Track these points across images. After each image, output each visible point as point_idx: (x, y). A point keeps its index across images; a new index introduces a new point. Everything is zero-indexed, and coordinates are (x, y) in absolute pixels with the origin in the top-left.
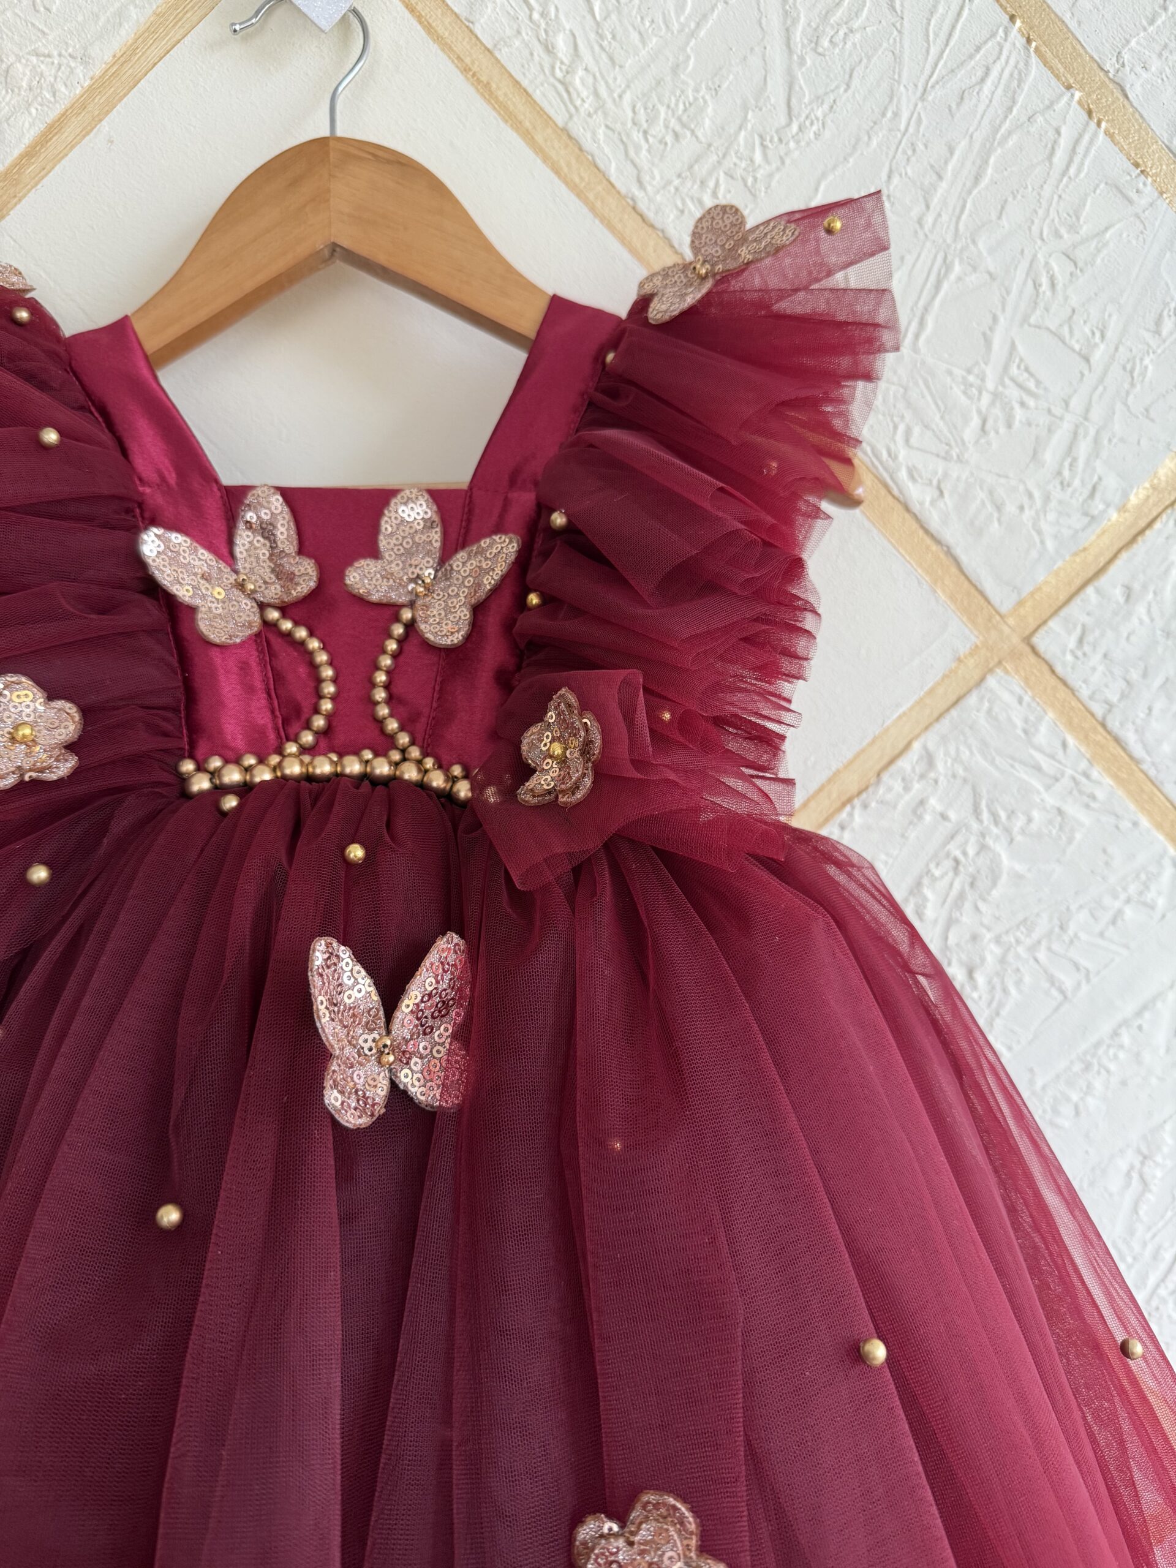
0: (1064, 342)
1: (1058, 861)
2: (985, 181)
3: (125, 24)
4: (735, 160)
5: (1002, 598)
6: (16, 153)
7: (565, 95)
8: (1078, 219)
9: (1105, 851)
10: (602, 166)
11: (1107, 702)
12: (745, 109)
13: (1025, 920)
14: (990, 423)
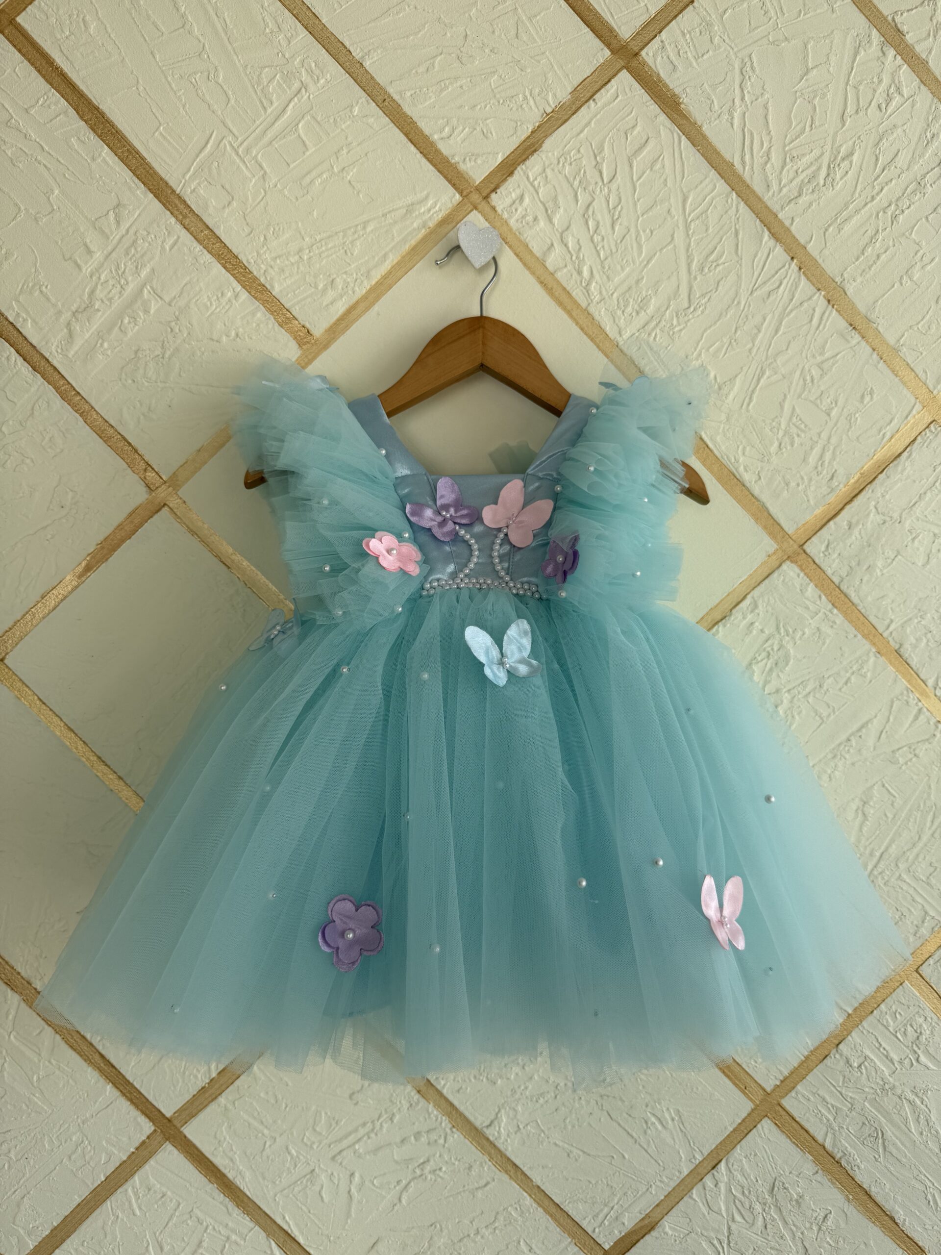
0: (818, 406)
1: (818, 653)
2: (780, 333)
3: (387, 262)
4: (664, 323)
5: (789, 528)
6: (335, 318)
7: (586, 294)
8: (824, 350)
9: (841, 648)
10: (603, 327)
11: (840, 576)
12: (669, 300)
13: (802, 682)
14: (783, 445)
